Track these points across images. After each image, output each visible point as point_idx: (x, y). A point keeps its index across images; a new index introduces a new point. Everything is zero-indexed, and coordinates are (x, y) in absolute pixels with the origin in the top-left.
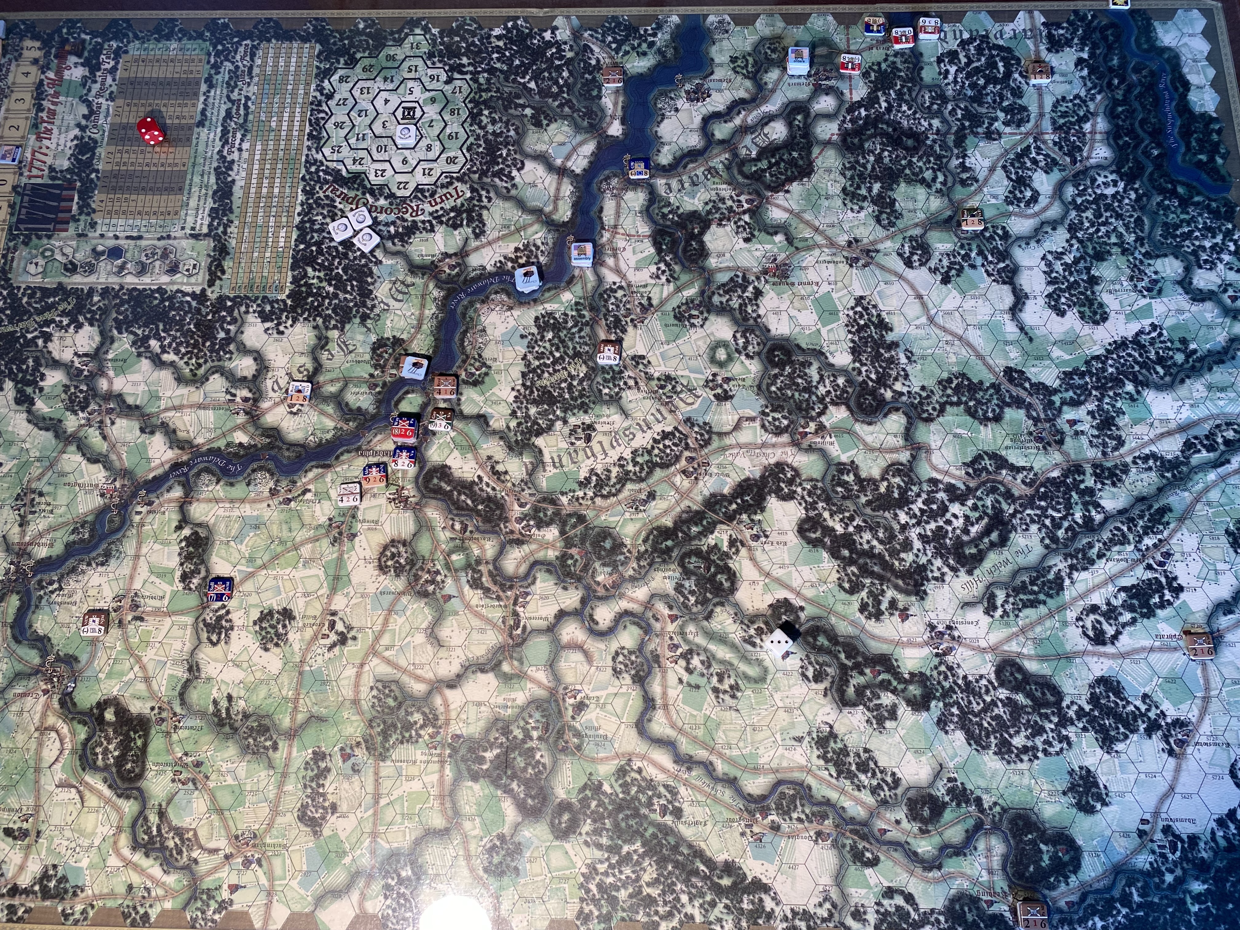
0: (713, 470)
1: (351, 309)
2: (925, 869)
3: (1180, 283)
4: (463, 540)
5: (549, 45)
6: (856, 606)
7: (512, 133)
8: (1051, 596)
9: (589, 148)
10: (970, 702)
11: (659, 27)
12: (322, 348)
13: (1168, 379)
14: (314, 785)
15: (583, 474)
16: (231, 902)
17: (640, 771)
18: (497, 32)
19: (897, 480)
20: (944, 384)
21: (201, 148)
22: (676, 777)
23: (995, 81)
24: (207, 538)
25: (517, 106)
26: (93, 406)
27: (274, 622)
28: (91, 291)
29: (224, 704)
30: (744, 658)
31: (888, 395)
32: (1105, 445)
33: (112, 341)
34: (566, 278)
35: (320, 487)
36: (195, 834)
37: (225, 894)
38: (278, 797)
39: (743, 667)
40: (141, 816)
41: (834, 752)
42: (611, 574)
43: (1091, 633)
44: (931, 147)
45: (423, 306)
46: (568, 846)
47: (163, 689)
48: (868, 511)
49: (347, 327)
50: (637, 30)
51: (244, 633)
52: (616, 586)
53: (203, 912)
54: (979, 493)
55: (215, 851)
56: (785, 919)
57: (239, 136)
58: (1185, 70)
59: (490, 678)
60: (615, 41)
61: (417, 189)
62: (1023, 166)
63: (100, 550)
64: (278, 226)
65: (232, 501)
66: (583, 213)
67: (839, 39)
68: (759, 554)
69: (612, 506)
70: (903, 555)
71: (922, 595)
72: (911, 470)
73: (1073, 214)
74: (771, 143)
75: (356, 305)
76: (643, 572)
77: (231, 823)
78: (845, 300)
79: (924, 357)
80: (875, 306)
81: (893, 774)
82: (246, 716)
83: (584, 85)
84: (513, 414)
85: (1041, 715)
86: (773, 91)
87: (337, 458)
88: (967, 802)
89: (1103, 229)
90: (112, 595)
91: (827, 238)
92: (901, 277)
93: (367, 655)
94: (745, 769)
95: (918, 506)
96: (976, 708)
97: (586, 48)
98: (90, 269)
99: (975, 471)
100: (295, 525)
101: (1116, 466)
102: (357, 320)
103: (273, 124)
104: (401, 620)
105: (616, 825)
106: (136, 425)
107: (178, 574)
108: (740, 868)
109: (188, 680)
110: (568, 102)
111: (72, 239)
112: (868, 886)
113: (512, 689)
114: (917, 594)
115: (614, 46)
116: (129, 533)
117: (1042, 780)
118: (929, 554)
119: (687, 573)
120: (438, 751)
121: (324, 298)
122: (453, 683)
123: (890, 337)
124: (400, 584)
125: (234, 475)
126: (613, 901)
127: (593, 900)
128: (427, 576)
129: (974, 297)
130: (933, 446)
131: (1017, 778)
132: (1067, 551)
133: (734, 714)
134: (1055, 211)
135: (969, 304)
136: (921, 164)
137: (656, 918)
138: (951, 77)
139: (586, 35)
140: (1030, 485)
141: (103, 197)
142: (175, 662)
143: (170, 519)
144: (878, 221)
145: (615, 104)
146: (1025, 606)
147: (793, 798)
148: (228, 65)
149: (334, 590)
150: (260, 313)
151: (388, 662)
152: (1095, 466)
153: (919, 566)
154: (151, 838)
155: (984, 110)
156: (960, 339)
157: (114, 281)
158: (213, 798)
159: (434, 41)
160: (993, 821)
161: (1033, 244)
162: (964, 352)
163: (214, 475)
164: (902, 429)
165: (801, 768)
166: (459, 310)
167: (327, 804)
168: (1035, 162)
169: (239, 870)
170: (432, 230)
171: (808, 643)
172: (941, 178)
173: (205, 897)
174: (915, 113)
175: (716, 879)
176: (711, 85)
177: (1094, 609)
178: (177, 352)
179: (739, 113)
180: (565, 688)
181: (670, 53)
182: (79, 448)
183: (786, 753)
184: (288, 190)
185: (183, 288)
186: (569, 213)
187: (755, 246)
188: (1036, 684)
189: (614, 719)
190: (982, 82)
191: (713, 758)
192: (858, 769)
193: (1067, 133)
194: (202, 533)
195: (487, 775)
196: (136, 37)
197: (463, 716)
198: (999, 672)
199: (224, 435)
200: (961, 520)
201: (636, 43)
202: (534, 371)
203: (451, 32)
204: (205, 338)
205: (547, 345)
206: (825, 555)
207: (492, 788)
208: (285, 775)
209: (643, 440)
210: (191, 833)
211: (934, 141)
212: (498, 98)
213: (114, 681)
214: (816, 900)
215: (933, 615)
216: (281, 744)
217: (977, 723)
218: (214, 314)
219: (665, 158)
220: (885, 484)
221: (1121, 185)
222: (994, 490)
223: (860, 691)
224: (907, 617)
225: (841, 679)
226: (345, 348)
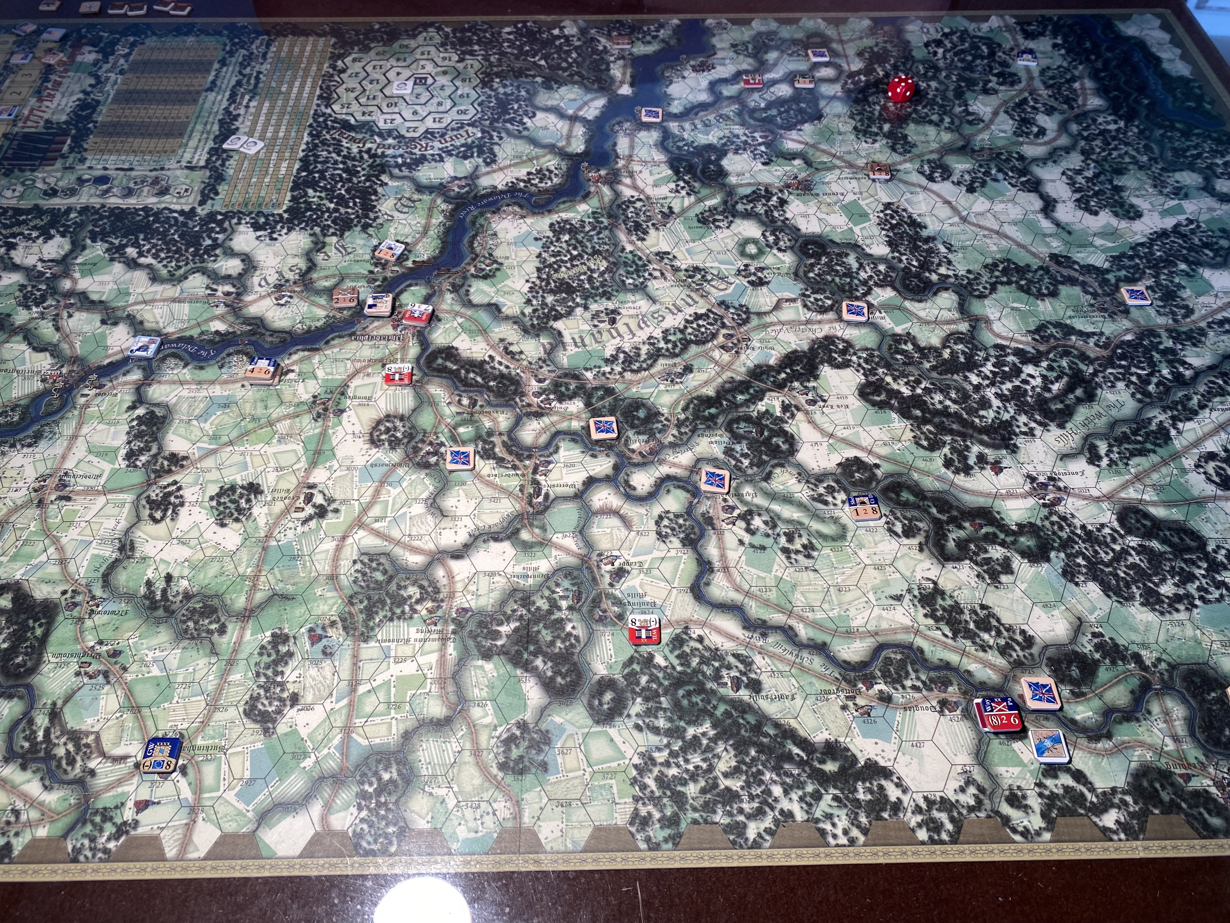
0: (755, 344)
1: (352, 220)
2: (1090, 739)
3: (1204, 189)
4: (472, 414)
5: (558, 37)
6: (940, 462)
7: (523, 93)
8: (1160, 446)
9: (601, 102)
10: (1096, 552)
11: (661, 26)
12: (318, 251)
13: (1218, 259)
14: (270, 673)
15: (609, 352)
16: (136, 824)
17: (700, 640)
18: (508, 29)
19: (960, 347)
20: (991, 267)
21: (207, 105)
22: (747, 645)
23: (982, 58)
24: (164, 417)
25: (527, 76)
26: (50, 302)
27: (236, 497)
28: (69, 210)
29: (160, 585)
30: (815, 516)
31: (934, 277)
32: (1173, 313)
33: (84, 248)
34: (582, 193)
35: (305, 367)
36: (98, 739)
37: (128, 814)
38: (219, 689)
39: (816, 526)
40: (27, 718)
41: (944, 609)
42: (647, 442)
43: (1217, 479)
44: (933, 99)
45: (430, 216)
46: (612, 732)
47: (82, 571)
48: (934, 375)
49: (347, 234)
50: (640, 29)
51: (197, 509)
52: (654, 452)
53: (93, 840)
54: (1051, 356)
55: (123, 758)
56: (918, 810)
57: (247, 97)
58: (1154, 50)
59: (506, 547)
60: (620, 35)
61: (426, 132)
62: (1024, 111)
63: (30, 432)
64: (280, 159)
65: (200, 383)
67: (831, 32)
68: (818, 417)
69: (645, 379)
70: (982, 413)
71: (1014, 450)
72: (973, 338)
73: (1083, 143)
74: (778, 98)
75: (357, 217)
76: (685, 438)
77: (150, 723)
78: (873, 206)
79: (963, 248)
80: (905, 210)
81: (1023, 632)
82: (187, 596)
83: (592, 62)
84: (528, 302)
85: (1185, 561)
86: (775, 65)
87: (327, 343)
88: (1124, 659)
89: (1115, 154)
90: (34, 475)
91: (845, 161)
92: (925, 188)
93: (351, 527)
94: (835, 633)
95: (988, 368)
96: (1107, 558)
97: (593, 39)
98: (72, 192)
99: (1042, 337)
100: (273, 402)
101: (1191, 330)
102: (359, 228)
103: (284, 89)
104: (395, 492)
105: (677, 704)
106: (97, 318)
107: (123, 452)
108: (847, 749)
109: (116, 560)
110: (578, 73)
111: (57, 171)
112: (1020, 763)
113: (533, 557)
114: (1007, 447)
116: (70, 415)
117: (1209, 630)
118: (1012, 412)
119: (737, 438)
120: (439, 627)
121: (323, 213)
122: (458, 554)
123: (925, 233)
124: (396, 456)
125: (206, 359)
126: (679, 799)
127: (652, 798)
128: (428, 448)
129: (1002, 202)
130: (992, 317)
131: (1177, 629)
132: (1164, 404)
133: (812, 575)
134: (1064, 141)
135: (999, 207)
136: (926, 111)
137: (741, 818)
138: (940, 55)
139: (592, 31)
140: (1105, 346)
141: (98, 140)
142: (103, 541)
143: (122, 401)
144: (893, 149)
145: (624, 74)
146: (1133, 454)
147: (902, 664)
148: (243, 52)
149: (313, 464)
150: (253, 224)
151: (378, 534)
152: (1169, 331)
153: (1002, 422)
154: (34, 744)
155: (976, 75)
156: (997, 233)
157: (96, 202)
158: (129, 693)
159: (447, 36)
160: (1162, 680)
161: (1050, 164)
162: (1004, 243)
163: (181, 359)
164: (955, 305)
165: (906, 629)
166: (468, 219)
167: (285, 695)
168: (1034, 108)
169: (153, 782)
170: (442, 160)
171: (891, 499)
172: (947, 120)
173: (98, 819)
175: (816, 764)
176: (715, 61)
177: (1212, 456)
178: (156, 256)
180: (600, 555)
181: (673, 42)
182: (25, 338)
183: (884, 613)
184: (293, 134)
185: (172, 207)
186: (582, 147)
187: (773, 168)
188: (1169, 529)
189: (663, 584)
190: (969, 58)
191: (792, 622)
192: (977, 627)
193: (1059, 89)
194: (159, 412)
195: (503, 652)
196: (154, 34)
197: (473, 588)
198: (1121, 519)
199: (199, 325)
200: (1039, 380)
201: (640, 36)
202: (550, 266)
203: (463, 30)
204: (188, 245)
205: (564, 245)
206: (894, 415)
207: (509, 667)
208: (231, 663)
209: (673, 321)
210: (92, 737)
211: (935, 96)
212: (509, 71)
213: (19, 564)
214: (955, 784)
215: (1030, 468)
216: (230, 627)
217: (1111, 573)
218: (202, 226)
219: (676, 108)
220: (948, 350)
221: (1122, 124)
222: (1066, 354)
223: (962, 545)
224: (1001, 470)
225: (936, 533)
226: (343, 250)
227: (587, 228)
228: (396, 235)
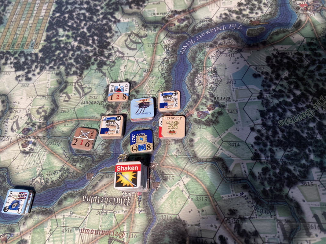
1: (90, 58)
12: (61, 91)
34: (294, 23)
45: (154, 53)
49: (85, 72)
64: (42, 3)
75: (95, 54)
84: (256, 157)
102: (95, 67)
150: (15, 64)
166: (189, 54)
226: (82, 90)
227: (306, 62)
228: (126, 73)
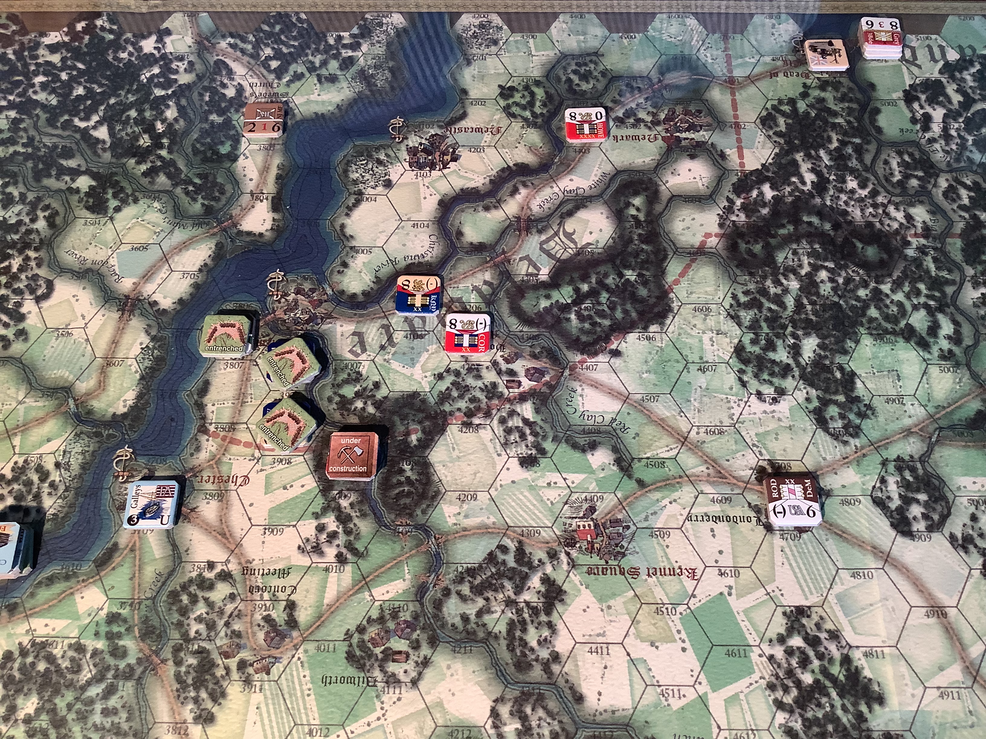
5: (149, 61)
7: (41, 224)
9: (199, 255)
11: (366, 33)
18: (53, 38)
25: (62, 171)
44: (918, 262)
50: (322, 38)
60: (278, 56)
66: (161, 396)
67: (710, 57)
74: (580, 252)
78: (761, 618)
80: (834, 635)
83: (204, 133)
91: (707, 461)
92: (887, 558)
97: (220, 67)
110: (168, 166)
115: (274, 64)
123: (879, 723)
136: (899, 297)
138: (936, 129)
139: (223, 44)
144: (821, 421)
145: (264, 170)
172: (946, 327)
174: (874, 194)
176: (461, 138)
179: (515, 191)
181: (382, 79)
186: (130, 396)
187: (543, 476)
201: (317, 60)
211: (922, 250)
212: (27, 157)
219: (356, 278)
